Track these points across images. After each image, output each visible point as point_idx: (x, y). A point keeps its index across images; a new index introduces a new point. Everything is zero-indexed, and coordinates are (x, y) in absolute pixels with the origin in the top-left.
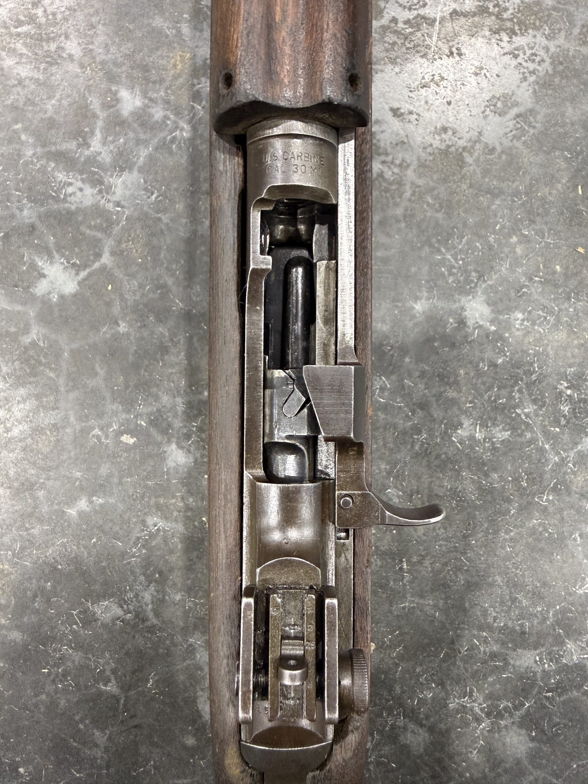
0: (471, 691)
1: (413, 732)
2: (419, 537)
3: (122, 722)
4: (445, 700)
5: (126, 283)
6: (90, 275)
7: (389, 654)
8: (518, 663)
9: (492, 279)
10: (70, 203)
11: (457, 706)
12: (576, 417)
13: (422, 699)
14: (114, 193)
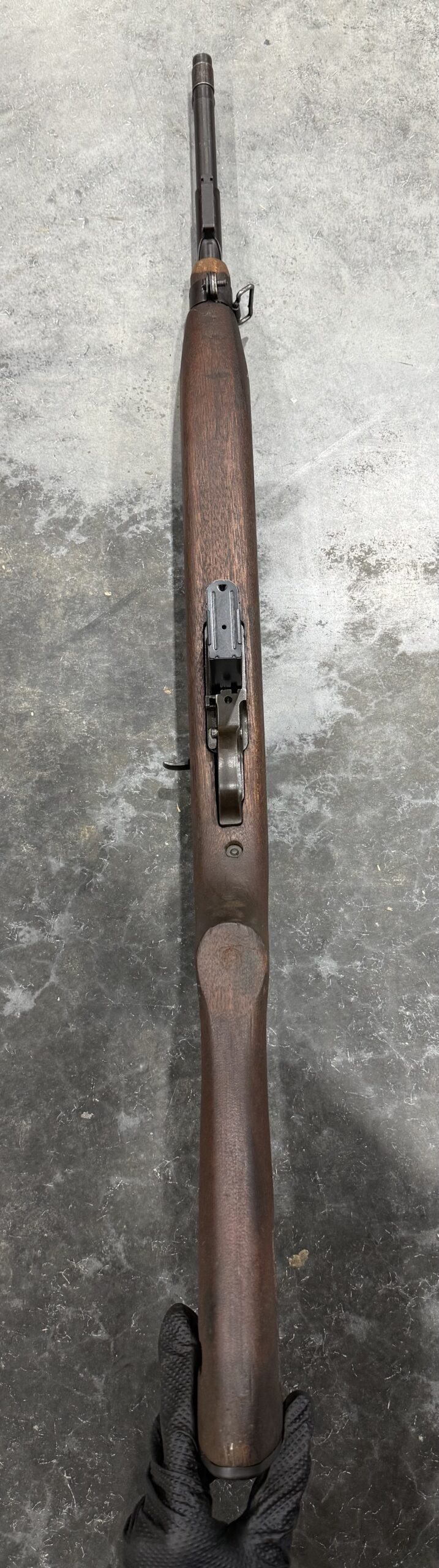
0: (393, 1276)
1: (354, 1322)
2: (323, 1151)
3: (115, 1363)
4: (374, 1288)
5: (70, 994)
6: (42, 993)
7: (322, 1257)
8: (424, 1243)
9: (334, 941)
10: (23, 943)
11: (385, 1292)
12: (418, 1031)
13: (355, 1291)
14: (53, 930)
